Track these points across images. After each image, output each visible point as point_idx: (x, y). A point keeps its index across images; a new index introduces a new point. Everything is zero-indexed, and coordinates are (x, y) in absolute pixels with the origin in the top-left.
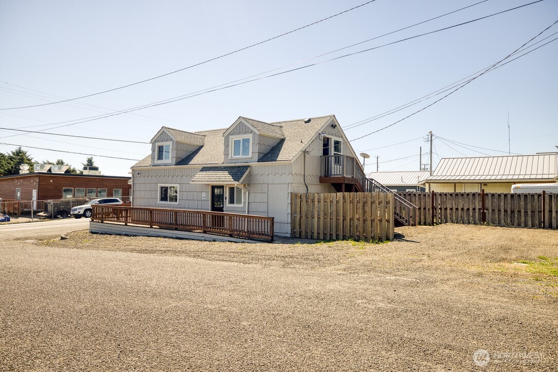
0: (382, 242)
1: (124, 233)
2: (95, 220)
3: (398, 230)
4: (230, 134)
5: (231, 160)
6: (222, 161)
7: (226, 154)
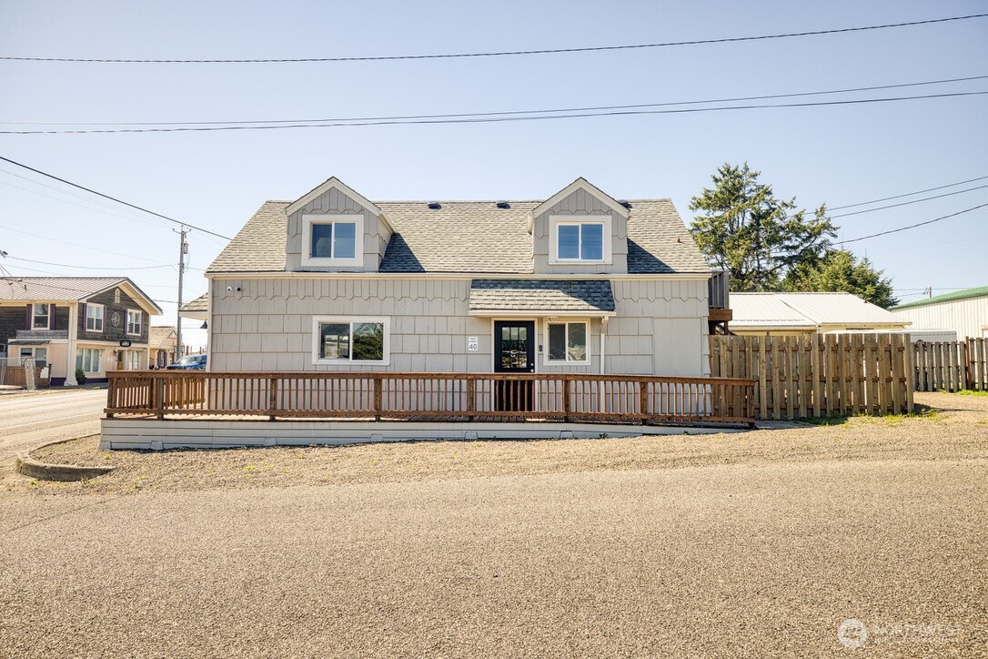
0: (893, 414)
1: (272, 442)
2: (116, 415)
3: (920, 398)
4: (552, 211)
5: (555, 268)
6: (531, 266)
7: (541, 254)
